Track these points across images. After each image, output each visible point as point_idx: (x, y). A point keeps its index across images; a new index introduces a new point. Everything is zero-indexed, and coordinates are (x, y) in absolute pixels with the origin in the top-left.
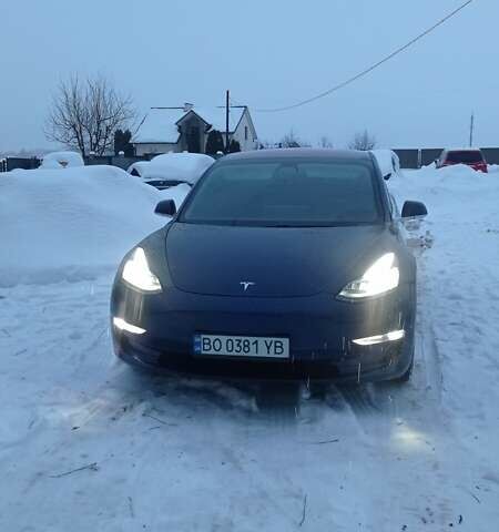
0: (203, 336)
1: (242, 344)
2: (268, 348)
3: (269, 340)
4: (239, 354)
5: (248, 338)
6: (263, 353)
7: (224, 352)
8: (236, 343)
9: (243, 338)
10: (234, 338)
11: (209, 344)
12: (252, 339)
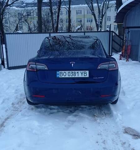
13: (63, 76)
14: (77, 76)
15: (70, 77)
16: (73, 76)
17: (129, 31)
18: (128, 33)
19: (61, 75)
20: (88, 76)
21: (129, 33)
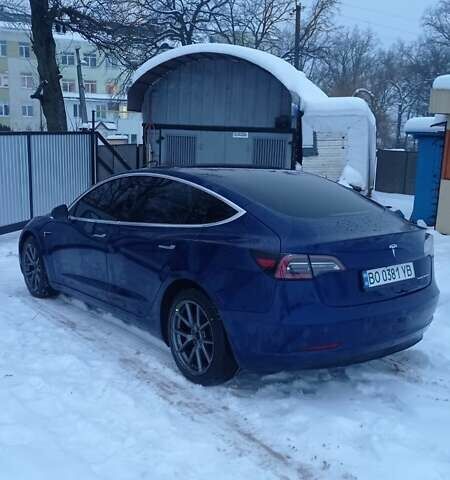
13: (376, 284)
14: (397, 279)
15: (388, 282)
16: (392, 281)
17: (163, 135)
18: (159, 142)
19: (372, 281)
20: (413, 276)
21: (163, 142)
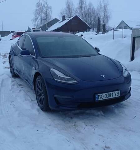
0: (98, 95)
1: (109, 95)
2: (115, 94)
3: (115, 92)
4: (108, 98)
5: (110, 93)
6: (114, 96)
7: (104, 98)
8: (107, 95)
9: (109, 93)
10: (107, 93)
11: (100, 97)
12: (111, 93)
